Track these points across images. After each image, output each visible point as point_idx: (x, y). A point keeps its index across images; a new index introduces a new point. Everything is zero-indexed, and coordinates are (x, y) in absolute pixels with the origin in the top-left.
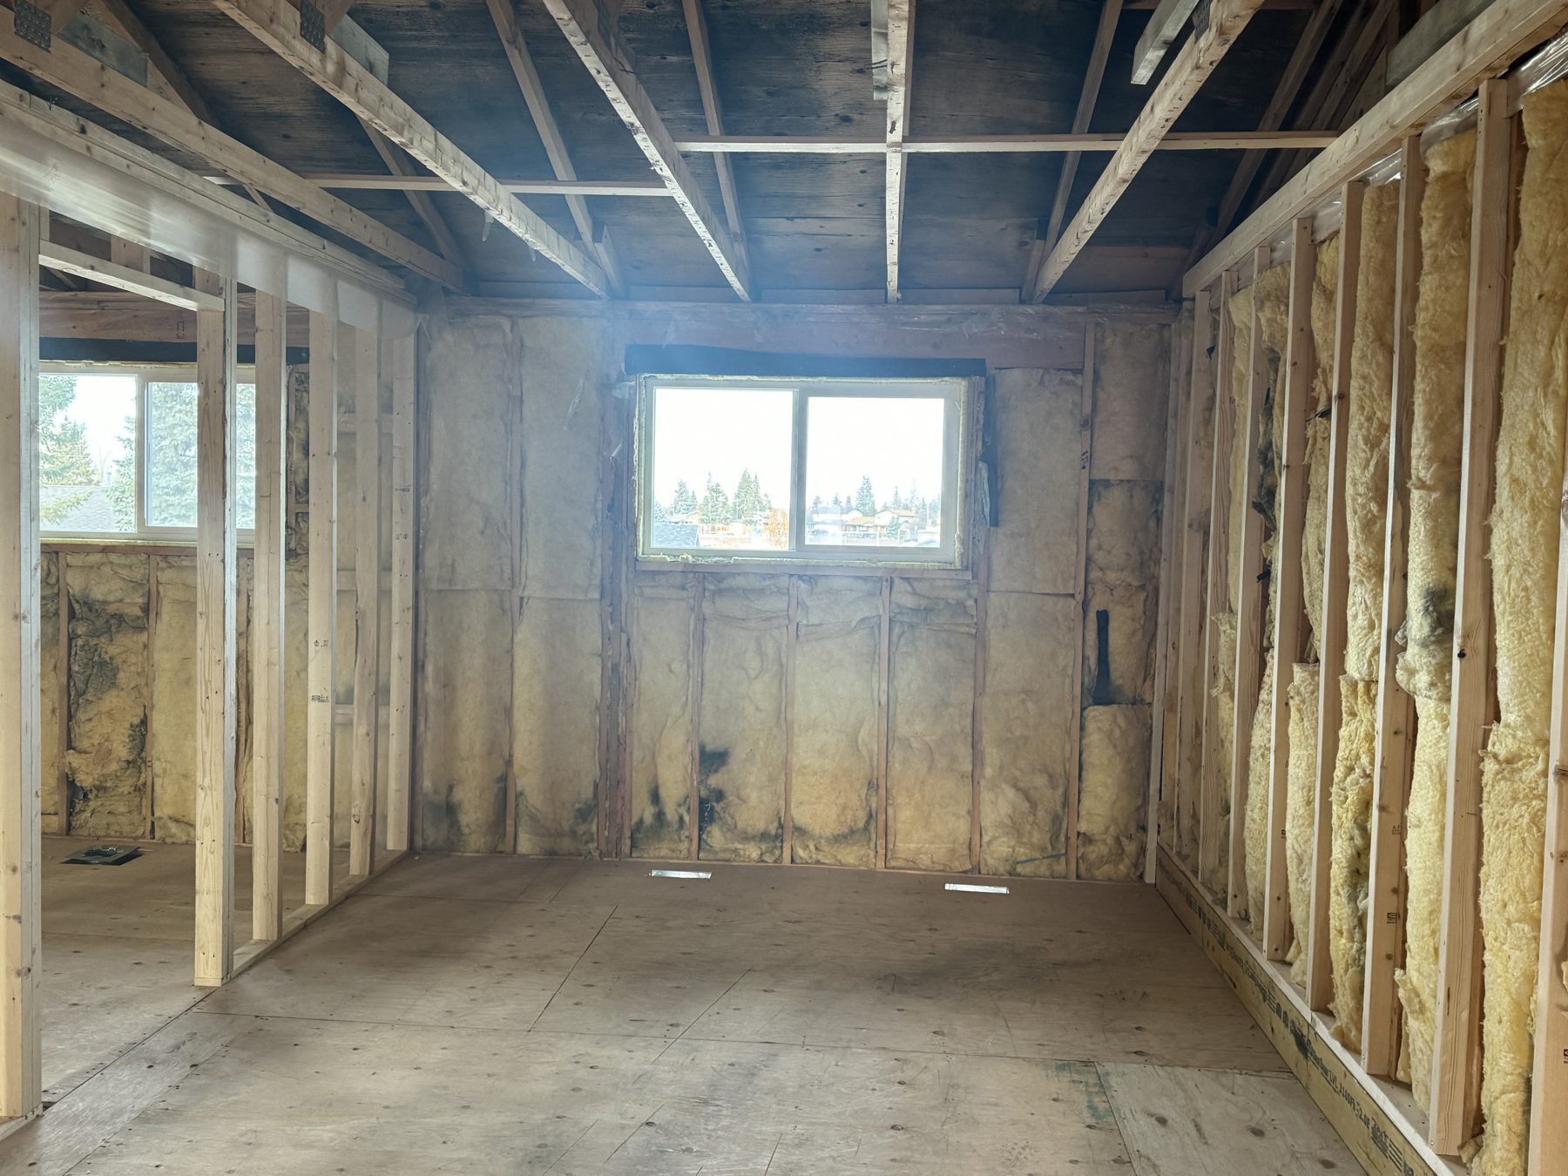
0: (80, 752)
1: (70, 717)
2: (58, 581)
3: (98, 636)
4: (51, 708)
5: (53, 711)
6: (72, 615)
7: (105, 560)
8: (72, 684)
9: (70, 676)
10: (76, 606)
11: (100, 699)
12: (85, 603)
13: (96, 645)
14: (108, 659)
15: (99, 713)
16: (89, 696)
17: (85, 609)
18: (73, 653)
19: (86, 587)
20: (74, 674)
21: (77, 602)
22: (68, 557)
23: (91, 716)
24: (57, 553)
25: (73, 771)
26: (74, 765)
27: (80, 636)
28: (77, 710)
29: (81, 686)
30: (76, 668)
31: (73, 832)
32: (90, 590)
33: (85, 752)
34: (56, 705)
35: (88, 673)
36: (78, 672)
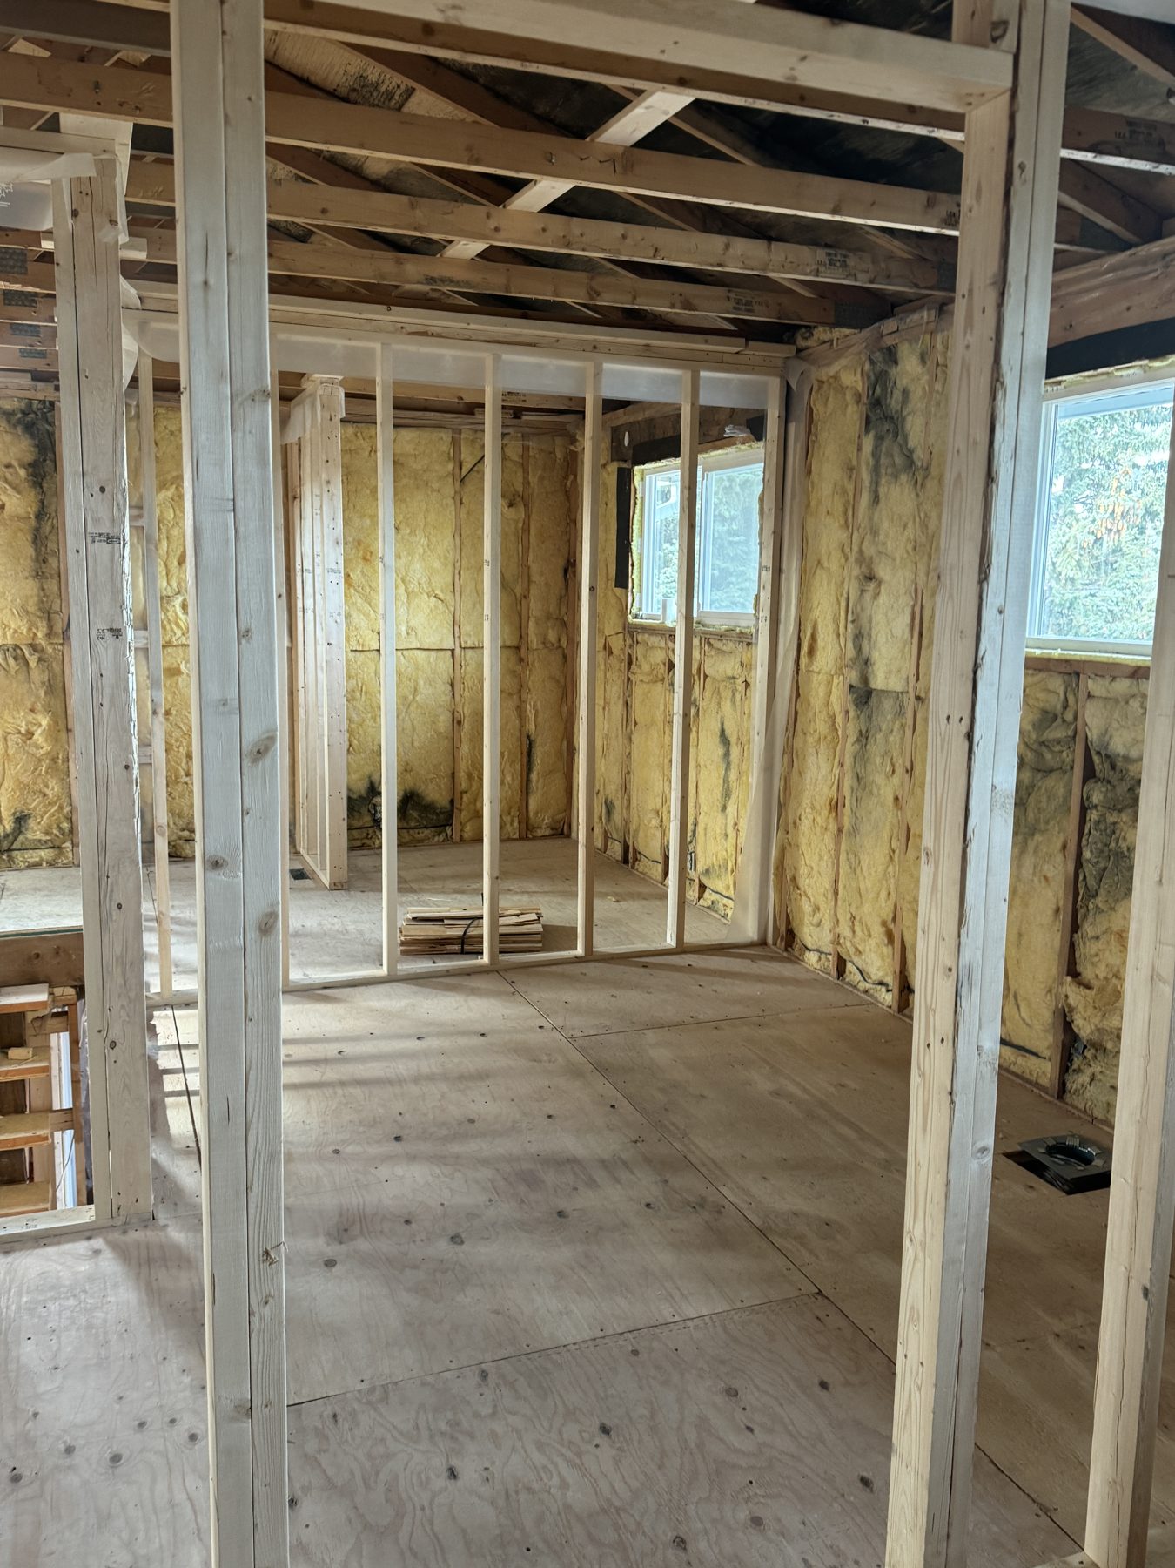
0: (1080, 984)
1: (1075, 927)
2: (1075, 718)
3: (1120, 811)
4: (1054, 907)
5: (1057, 911)
6: (1089, 773)
7: (1134, 690)
8: (1081, 878)
9: (1079, 864)
10: (1096, 759)
11: (1112, 909)
12: (1108, 756)
13: (1114, 824)
14: (1125, 849)
15: (1108, 931)
16: (1099, 901)
17: (1107, 765)
18: (1086, 831)
19: (1107, 730)
20: (1085, 864)
21: (1098, 753)
22: (1090, 681)
23: (1099, 932)
24: (1078, 675)
25: (1072, 1009)
26: (1071, 1000)
27: (1096, 806)
28: (1085, 917)
29: (1092, 883)
30: (1087, 854)
31: (1067, 1096)
32: (1111, 737)
33: (1088, 987)
34: (1061, 904)
35: (1102, 865)
36: (1089, 861)
